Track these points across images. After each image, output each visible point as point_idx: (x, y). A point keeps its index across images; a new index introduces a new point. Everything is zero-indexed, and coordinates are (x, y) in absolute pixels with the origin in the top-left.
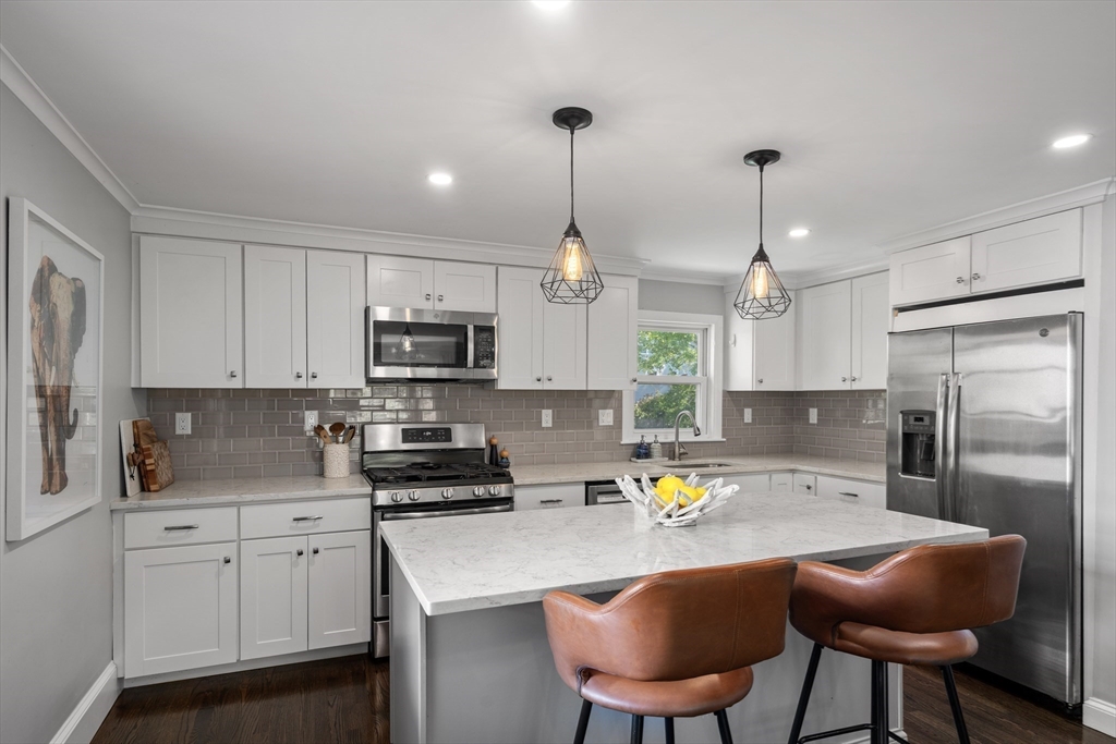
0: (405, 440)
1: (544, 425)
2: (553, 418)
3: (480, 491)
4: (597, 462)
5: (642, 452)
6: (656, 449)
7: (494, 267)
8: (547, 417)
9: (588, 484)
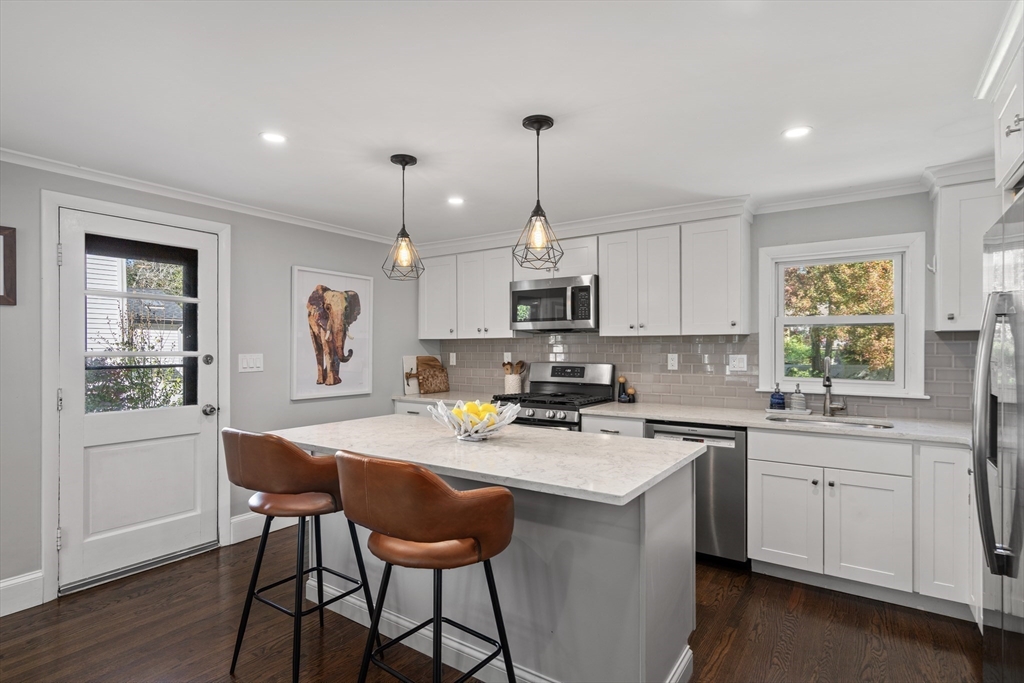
0: (553, 375)
1: (669, 368)
2: (679, 362)
3: (560, 415)
4: (727, 407)
5: (779, 401)
6: (795, 400)
7: (595, 237)
8: (673, 361)
9: (649, 421)
